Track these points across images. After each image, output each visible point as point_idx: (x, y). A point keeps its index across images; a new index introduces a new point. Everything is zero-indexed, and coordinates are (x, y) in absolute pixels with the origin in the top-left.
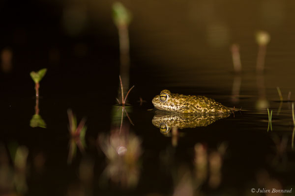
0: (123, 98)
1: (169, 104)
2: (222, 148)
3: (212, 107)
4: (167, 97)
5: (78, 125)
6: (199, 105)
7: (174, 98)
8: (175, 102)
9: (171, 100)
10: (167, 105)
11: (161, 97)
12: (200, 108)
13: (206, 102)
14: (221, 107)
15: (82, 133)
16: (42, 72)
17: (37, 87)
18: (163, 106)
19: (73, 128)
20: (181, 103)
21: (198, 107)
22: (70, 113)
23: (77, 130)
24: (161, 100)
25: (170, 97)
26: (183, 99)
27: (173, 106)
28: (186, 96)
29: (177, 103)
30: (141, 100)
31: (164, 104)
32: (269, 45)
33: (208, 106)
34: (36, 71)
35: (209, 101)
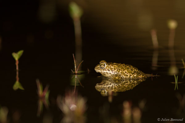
0: (76, 69)
1: (107, 70)
2: (142, 104)
3: (135, 73)
4: (105, 65)
5: (43, 90)
6: (126, 71)
7: (109, 65)
8: (111, 68)
9: (108, 66)
10: (106, 70)
11: (100, 65)
12: (127, 73)
13: (131, 69)
14: (142, 74)
15: (47, 95)
16: (20, 53)
17: (17, 63)
18: (103, 71)
19: (40, 92)
20: (115, 69)
21: (126, 72)
22: (38, 82)
23: (43, 94)
24: (101, 67)
25: (107, 65)
26: (116, 66)
27: (109, 71)
28: (117, 64)
29: (112, 68)
30: (88, 70)
31: (103, 70)
32: (177, 29)
33: (133, 72)
34: (16, 52)
35: (133, 68)
